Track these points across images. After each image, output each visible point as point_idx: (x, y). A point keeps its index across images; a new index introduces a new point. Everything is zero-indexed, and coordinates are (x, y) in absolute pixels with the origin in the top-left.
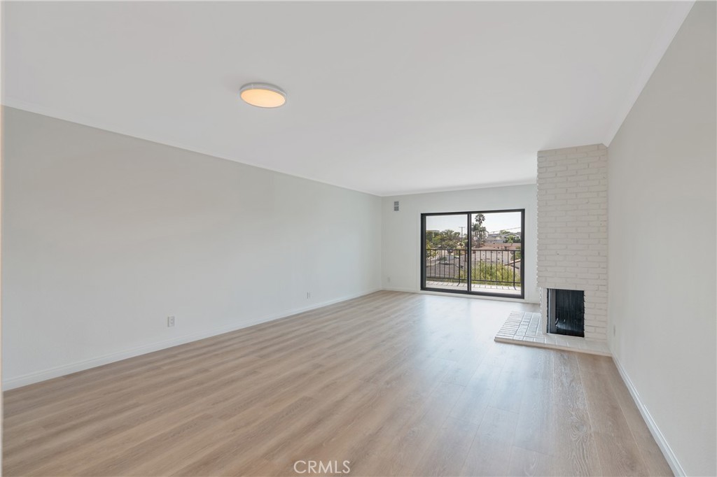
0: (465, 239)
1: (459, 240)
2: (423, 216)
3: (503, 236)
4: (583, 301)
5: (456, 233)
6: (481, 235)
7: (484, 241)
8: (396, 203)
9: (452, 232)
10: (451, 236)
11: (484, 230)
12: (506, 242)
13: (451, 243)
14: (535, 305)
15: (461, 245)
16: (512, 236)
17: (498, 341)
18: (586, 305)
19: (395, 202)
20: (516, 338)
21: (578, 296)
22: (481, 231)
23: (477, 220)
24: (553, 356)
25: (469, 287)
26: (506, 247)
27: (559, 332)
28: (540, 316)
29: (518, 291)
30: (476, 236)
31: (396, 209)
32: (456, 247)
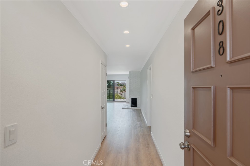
3: (117, 84)
4: (136, 100)
6: (109, 84)
12: (118, 86)
14: (128, 102)
17: (122, 109)
18: (137, 101)
20: (126, 108)
21: (136, 99)
24: (132, 110)
26: (118, 88)
27: (133, 106)
28: (129, 104)
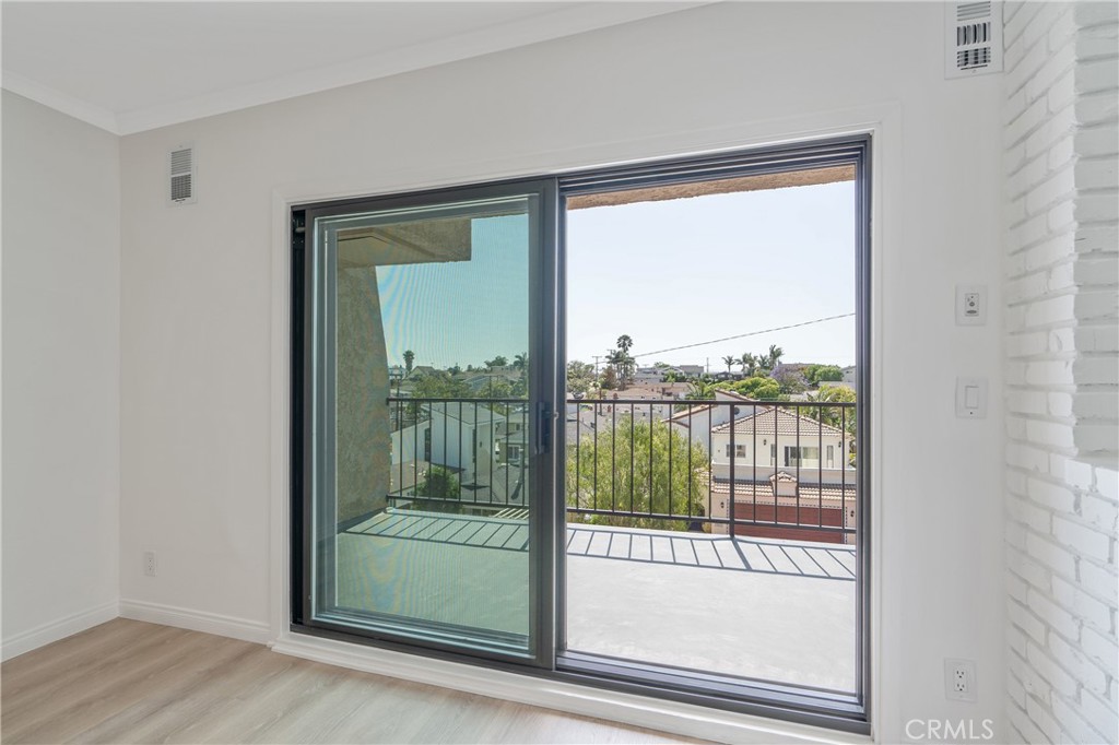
0: (603, 376)
1: (594, 377)
3: (659, 371)
5: (587, 367)
6: (626, 370)
7: (631, 380)
8: (181, 158)
9: (581, 364)
10: (580, 371)
11: (631, 361)
12: (665, 380)
13: (579, 382)
15: (595, 386)
16: (672, 371)
22: (626, 363)
23: (619, 346)
30: (619, 371)
31: (181, 189)
32: (587, 389)
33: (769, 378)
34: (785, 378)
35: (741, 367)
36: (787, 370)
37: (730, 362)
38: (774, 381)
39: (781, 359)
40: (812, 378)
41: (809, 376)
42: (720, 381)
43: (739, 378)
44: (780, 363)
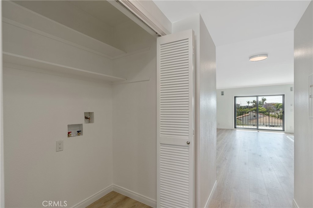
2: (235, 97)
19: (222, 92)
25: (258, 127)
29: (281, 129)
31: (222, 94)
33: (262, 107)
34: (268, 107)
35: (252, 104)
36: (268, 105)
37: (248, 103)
38: (264, 108)
39: (266, 101)
40: (277, 107)
41: (276, 107)
42: (245, 109)
43: (251, 107)
44: (266, 103)
